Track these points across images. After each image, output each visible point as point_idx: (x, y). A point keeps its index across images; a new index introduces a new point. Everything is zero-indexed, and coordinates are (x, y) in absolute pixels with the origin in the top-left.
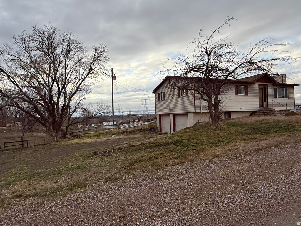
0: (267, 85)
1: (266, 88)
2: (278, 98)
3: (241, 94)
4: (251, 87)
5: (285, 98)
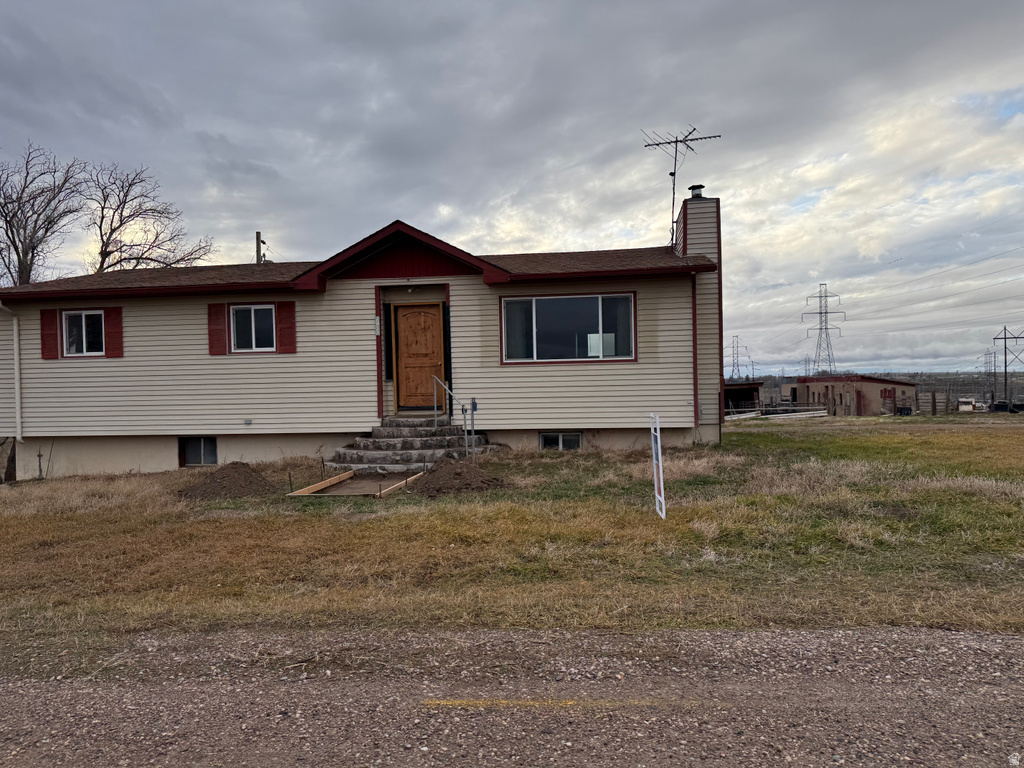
0: (444, 288)
2: (535, 360)
3: (255, 349)
4: (317, 308)
5: (601, 358)
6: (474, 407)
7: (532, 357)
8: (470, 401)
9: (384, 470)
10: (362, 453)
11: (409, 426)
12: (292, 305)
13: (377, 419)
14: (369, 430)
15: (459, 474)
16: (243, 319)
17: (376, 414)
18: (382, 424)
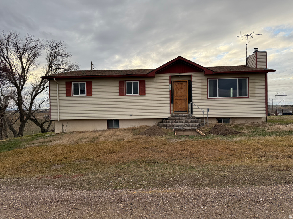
0: (191, 76)
3: (133, 94)
4: (152, 82)
5: (238, 97)
6: (208, 110)
7: (217, 96)
8: (207, 109)
9: (184, 128)
10: (173, 124)
11: (184, 116)
12: (145, 81)
13: (169, 115)
14: (167, 118)
15: (226, 129)
16: (129, 85)
17: (169, 113)
18: (171, 116)
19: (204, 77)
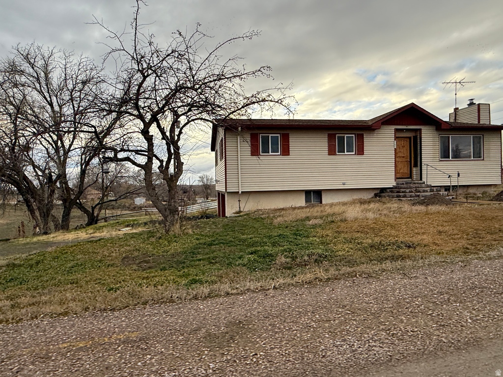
0: (420, 130)
1: (418, 137)
2: (451, 159)
3: (346, 153)
4: (372, 137)
5: (472, 159)
6: (459, 175)
7: (449, 158)
12: (363, 135)
13: (395, 182)
14: (392, 186)
18: (397, 184)
19: (436, 132)
